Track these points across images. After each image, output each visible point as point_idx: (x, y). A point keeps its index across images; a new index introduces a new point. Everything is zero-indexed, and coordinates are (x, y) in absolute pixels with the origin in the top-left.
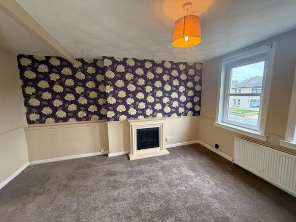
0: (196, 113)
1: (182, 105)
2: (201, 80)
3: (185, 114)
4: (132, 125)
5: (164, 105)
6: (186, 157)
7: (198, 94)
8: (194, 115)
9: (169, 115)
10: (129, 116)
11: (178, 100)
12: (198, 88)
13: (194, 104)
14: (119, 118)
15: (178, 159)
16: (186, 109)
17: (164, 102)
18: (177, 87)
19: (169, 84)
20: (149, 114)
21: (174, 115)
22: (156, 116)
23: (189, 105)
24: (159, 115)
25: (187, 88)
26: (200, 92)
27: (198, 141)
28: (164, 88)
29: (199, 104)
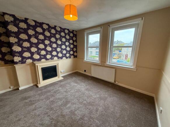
0: (75, 57)
1: (68, 52)
2: (76, 39)
3: (70, 57)
4: (37, 66)
5: (58, 53)
6: (72, 78)
7: (75, 46)
8: (74, 57)
9: (61, 58)
10: (34, 60)
11: (65, 49)
12: (75, 43)
13: (74, 52)
14: (25, 61)
15: (69, 80)
16: (70, 54)
17: (58, 51)
18: (65, 42)
19: (60, 40)
20: (49, 58)
21: (64, 58)
22: (53, 59)
23: (72, 53)
24: (56, 58)
25: (70, 43)
26: (76, 46)
27: (77, 71)
28: (57, 42)
29: (76, 51)
